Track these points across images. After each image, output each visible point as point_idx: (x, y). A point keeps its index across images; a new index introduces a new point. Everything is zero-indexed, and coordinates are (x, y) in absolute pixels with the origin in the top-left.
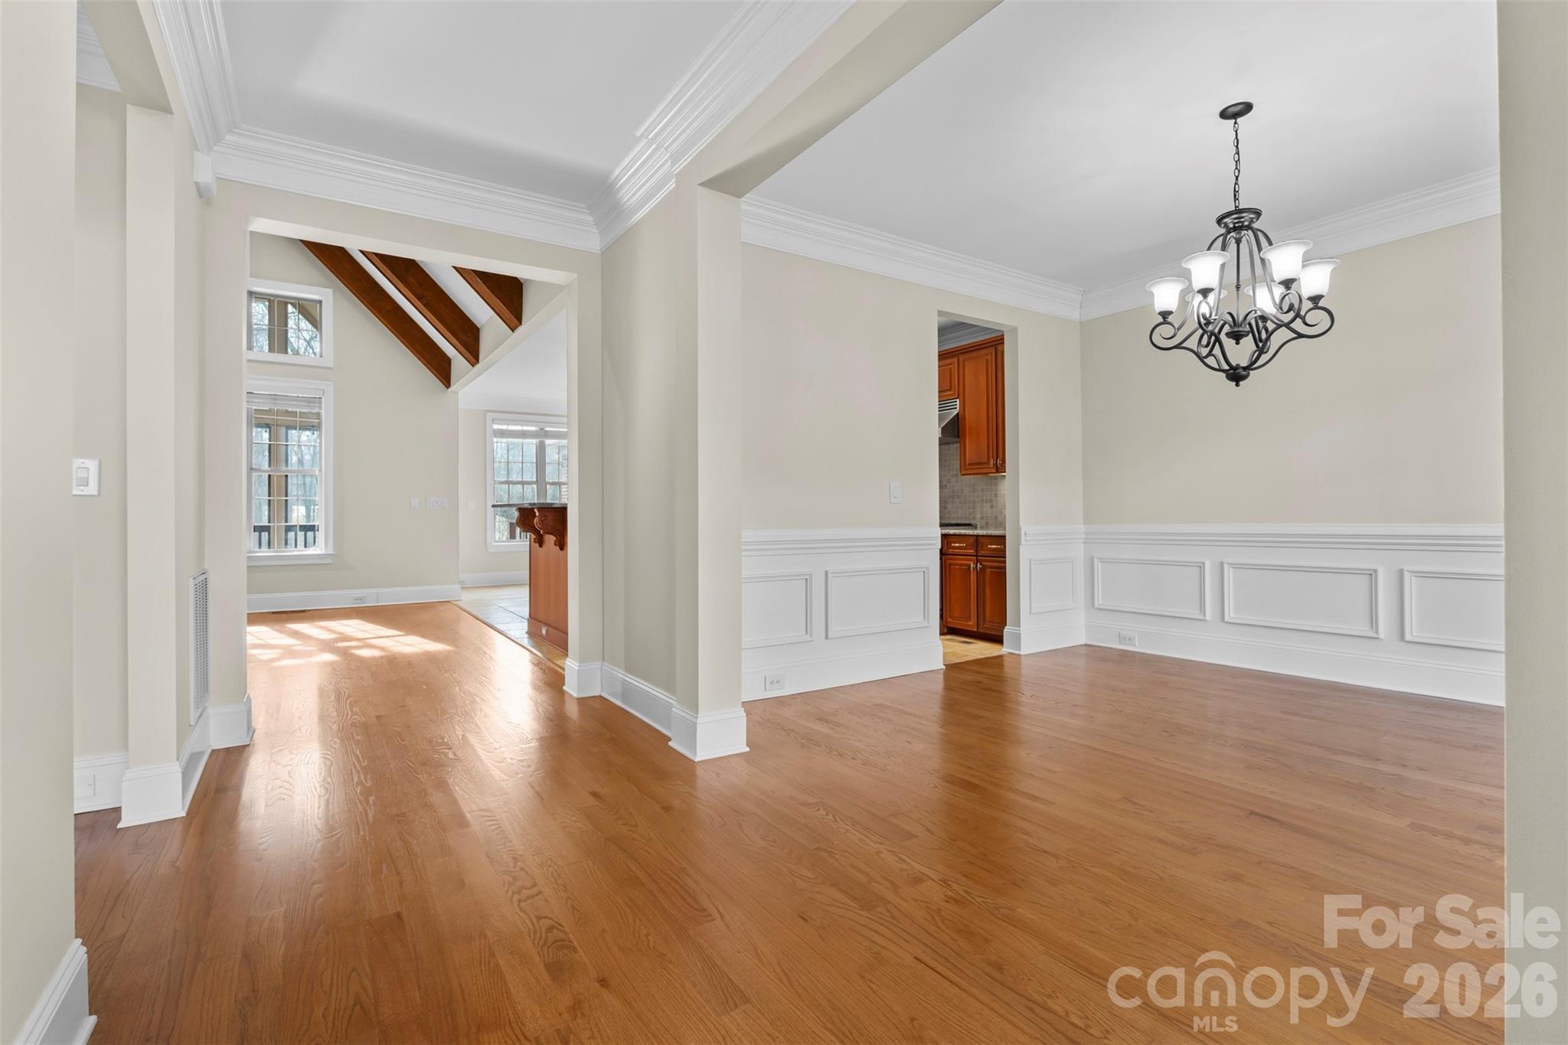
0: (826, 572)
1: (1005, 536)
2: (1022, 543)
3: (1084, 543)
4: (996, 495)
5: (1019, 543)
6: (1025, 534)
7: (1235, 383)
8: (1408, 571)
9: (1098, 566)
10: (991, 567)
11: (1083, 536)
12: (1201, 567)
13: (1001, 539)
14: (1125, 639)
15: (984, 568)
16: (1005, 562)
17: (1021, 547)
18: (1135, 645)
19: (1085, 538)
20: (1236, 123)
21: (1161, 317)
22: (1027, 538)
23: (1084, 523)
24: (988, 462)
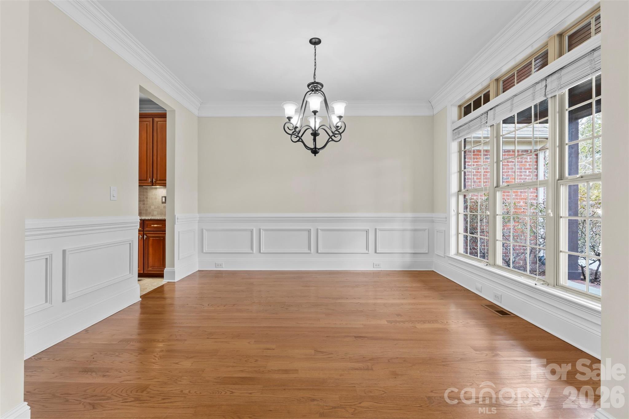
0: (64, 251)
1: (165, 220)
2: (176, 224)
3: (198, 222)
4: (147, 198)
5: (174, 223)
6: (178, 219)
7: (314, 155)
8: (320, 229)
9: (205, 233)
10: (153, 237)
11: (198, 219)
12: (252, 231)
13: (163, 222)
14: (218, 265)
15: (148, 238)
16: (165, 234)
17: (175, 225)
18: (223, 268)
19: (199, 220)
20: (315, 47)
21: (288, 120)
22: (178, 221)
23: (198, 213)
24: (146, 180)
